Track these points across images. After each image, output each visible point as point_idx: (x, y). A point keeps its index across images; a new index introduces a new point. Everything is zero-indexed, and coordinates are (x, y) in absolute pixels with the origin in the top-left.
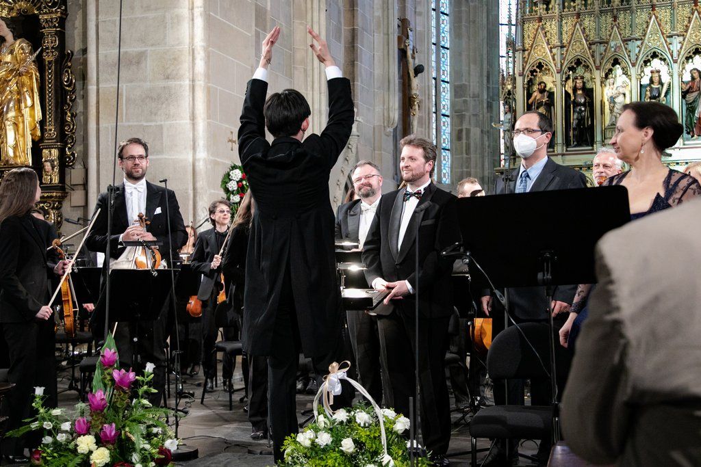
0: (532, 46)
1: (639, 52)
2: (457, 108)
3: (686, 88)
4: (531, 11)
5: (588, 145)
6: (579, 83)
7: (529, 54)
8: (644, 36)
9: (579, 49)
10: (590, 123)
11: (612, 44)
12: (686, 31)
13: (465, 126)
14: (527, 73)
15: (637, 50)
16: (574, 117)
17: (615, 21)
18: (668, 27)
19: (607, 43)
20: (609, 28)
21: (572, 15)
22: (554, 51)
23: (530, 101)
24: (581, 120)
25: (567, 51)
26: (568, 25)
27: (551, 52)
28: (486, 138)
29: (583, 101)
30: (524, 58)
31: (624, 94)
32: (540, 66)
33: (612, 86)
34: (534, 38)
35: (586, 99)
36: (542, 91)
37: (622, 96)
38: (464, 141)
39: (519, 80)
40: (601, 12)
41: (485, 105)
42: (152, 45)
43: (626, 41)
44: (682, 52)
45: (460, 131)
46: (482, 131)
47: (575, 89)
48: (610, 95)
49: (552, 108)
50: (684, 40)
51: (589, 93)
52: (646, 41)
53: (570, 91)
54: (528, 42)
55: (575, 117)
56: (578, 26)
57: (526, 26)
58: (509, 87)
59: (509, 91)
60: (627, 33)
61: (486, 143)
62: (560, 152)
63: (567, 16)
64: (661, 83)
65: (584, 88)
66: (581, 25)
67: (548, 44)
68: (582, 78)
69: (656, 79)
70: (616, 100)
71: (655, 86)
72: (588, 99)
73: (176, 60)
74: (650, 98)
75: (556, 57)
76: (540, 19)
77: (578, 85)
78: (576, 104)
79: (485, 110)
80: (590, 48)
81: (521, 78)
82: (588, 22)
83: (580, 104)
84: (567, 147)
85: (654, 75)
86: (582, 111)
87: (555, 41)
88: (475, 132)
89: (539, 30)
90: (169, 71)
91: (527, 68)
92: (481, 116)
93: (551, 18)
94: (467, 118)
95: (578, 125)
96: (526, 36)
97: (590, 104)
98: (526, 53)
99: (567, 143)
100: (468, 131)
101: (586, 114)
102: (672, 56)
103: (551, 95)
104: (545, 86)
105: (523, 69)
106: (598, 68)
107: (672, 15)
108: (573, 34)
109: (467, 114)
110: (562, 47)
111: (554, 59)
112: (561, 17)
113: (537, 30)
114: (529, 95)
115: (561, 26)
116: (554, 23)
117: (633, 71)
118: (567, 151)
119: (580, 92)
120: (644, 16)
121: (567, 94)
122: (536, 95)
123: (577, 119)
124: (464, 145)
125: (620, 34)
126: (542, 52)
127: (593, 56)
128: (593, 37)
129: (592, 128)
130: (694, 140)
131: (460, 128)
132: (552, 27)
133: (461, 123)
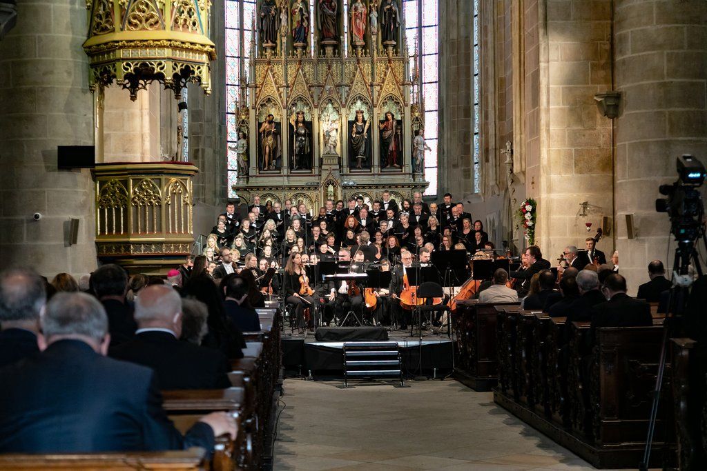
0: (262, 84)
1: (348, 96)
2: (193, 131)
3: (382, 126)
4: (262, 55)
5: (307, 168)
6: (301, 119)
7: (260, 91)
8: (352, 83)
9: (300, 90)
10: (309, 150)
11: (327, 87)
12: (383, 82)
13: (200, 147)
14: (258, 106)
15: (346, 94)
16: (296, 145)
17: (329, 69)
18: (370, 77)
19: (323, 87)
20: (324, 75)
21: (295, 62)
22: (281, 89)
23: (261, 130)
24: (302, 148)
25: (291, 90)
26: (292, 69)
27: (278, 90)
28: (218, 158)
29: (303, 132)
30: (256, 94)
31: (337, 130)
32: (269, 100)
33: (327, 122)
34: (265, 78)
35: (305, 131)
36: (270, 122)
37: (335, 131)
38: (200, 160)
39: (252, 112)
40: (318, 61)
41: (217, 129)
42: (114, 130)
43: (339, 86)
44: (380, 99)
45: (197, 151)
46: (214, 151)
47: (297, 122)
48: (325, 130)
49: (278, 136)
50: (381, 89)
51: (309, 125)
52: (353, 88)
53: (293, 123)
54: (259, 80)
55: (298, 145)
56: (300, 71)
57: (257, 67)
58: (243, 117)
59: (243, 121)
60: (337, 80)
61: (218, 162)
62: (285, 173)
63: (291, 61)
64: (364, 122)
65: (304, 122)
66: (302, 70)
67: (276, 84)
68: (303, 113)
69: (360, 118)
70: (331, 134)
71: (360, 123)
72: (307, 131)
73: (131, 140)
74: (356, 133)
75: (282, 95)
76: (269, 63)
77: (299, 119)
78: (298, 135)
79: (217, 133)
80: (310, 90)
81: (254, 110)
82: (307, 68)
83: (301, 135)
84: (291, 170)
85: (359, 115)
86: (303, 141)
87: (282, 82)
88: (209, 152)
89: (269, 71)
90: (126, 147)
91: (258, 102)
92: (213, 138)
93: (278, 62)
94: (202, 139)
95: (300, 151)
96: (257, 75)
97: (309, 135)
98: (258, 89)
99: (291, 167)
100: (203, 151)
101: (307, 143)
102: (373, 102)
103: (278, 125)
104: (273, 118)
105: (256, 103)
106: (316, 107)
107: (373, 68)
108: (296, 77)
109: (203, 136)
110: (288, 87)
111: (281, 97)
112: (286, 63)
113: (267, 71)
114: (260, 125)
115: (286, 69)
116: (280, 66)
117: (343, 111)
118: (291, 173)
119: (301, 125)
120: (352, 68)
121: (291, 126)
122: (266, 125)
123: (299, 146)
124: (200, 162)
125: (333, 81)
126: (271, 90)
127: (312, 97)
128: (312, 81)
129: (311, 154)
130: (388, 168)
131: (196, 148)
132: (279, 69)
133: (198, 144)
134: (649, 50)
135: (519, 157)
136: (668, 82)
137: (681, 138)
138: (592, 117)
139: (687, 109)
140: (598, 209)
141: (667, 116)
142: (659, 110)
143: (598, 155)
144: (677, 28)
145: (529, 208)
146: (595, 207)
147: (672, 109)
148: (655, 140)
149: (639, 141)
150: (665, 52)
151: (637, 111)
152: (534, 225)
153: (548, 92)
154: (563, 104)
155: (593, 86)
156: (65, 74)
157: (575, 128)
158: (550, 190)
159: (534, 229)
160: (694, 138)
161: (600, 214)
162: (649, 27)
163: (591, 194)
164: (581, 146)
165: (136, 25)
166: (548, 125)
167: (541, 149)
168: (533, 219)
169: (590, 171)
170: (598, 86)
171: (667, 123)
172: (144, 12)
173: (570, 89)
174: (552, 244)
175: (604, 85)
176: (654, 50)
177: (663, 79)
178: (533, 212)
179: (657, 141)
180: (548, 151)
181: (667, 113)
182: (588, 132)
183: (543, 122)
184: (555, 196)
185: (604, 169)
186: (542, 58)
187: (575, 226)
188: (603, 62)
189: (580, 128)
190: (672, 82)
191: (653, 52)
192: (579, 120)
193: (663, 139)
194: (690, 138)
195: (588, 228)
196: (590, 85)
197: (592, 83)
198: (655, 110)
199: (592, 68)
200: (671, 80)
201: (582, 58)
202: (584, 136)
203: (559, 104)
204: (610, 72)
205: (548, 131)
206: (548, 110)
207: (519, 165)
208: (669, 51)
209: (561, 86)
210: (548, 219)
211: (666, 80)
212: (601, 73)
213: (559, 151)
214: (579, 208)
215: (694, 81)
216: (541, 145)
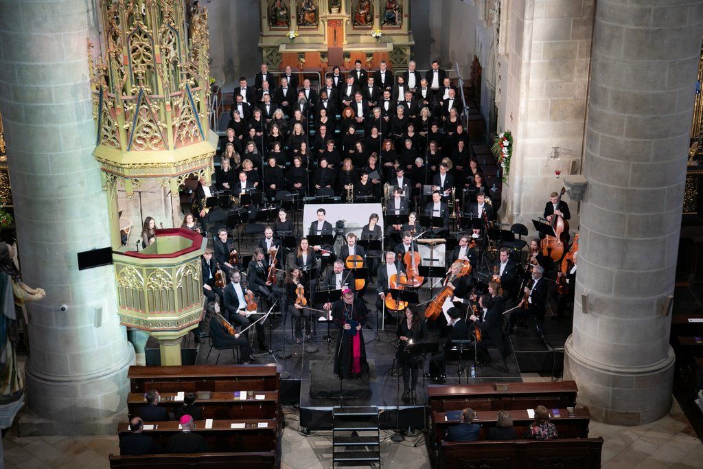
134: (617, 159)
135: (504, 41)
136: (631, 190)
137: (637, 239)
138: (570, 70)
139: (647, 214)
140: (569, 152)
141: (627, 219)
142: (621, 213)
143: (572, 104)
144: (645, 142)
145: (506, 143)
146: (565, 150)
147: (632, 214)
148: (615, 237)
149: (599, 233)
150: (631, 163)
151: (601, 208)
152: (510, 157)
153: (531, 47)
154: (544, 59)
155: (573, 41)
156: (79, 185)
157: (553, 80)
158: (525, 135)
159: (509, 160)
160: (650, 239)
161: (570, 156)
162: (618, 138)
163: (563, 139)
164: (557, 97)
165: (141, 145)
166: (528, 78)
167: (520, 99)
168: (510, 152)
169: (564, 118)
170: (579, 41)
171: (626, 224)
172: (147, 133)
173: (551, 45)
174: (525, 182)
175: (584, 40)
176: (621, 159)
177: (627, 186)
178: (510, 146)
179: (616, 239)
180: (527, 101)
181: (628, 216)
182: (565, 84)
183: (523, 75)
184: (529, 141)
185: (576, 117)
186: (527, 16)
187: (547, 166)
188: (585, 18)
189: (557, 80)
190: (635, 190)
191: (620, 161)
192: (558, 73)
193: (621, 238)
194: (647, 239)
195: (557, 176)
196: (570, 41)
197: (573, 38)
198: (617, 212)
199: (574, 24)
200: (633, 188)
201: (565, 15)
202: (561, 87)
203: (540, 58)
204: (591, 27)
205: (528, 83)
206: (529, 64)
207: (504, 48)
208: (636, 163)
209: (543, 42)
210: (522, 160)
211: (629, 188)
212: (583, 29)
213: (537, 101)
214: (551, 151)
215: (656, 189)
216: (521, 96)
